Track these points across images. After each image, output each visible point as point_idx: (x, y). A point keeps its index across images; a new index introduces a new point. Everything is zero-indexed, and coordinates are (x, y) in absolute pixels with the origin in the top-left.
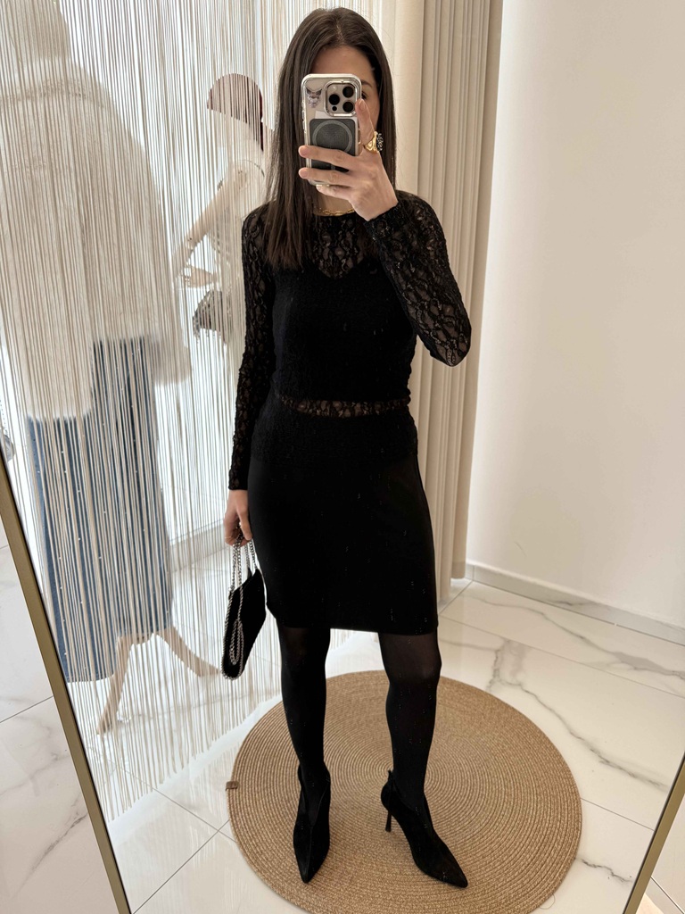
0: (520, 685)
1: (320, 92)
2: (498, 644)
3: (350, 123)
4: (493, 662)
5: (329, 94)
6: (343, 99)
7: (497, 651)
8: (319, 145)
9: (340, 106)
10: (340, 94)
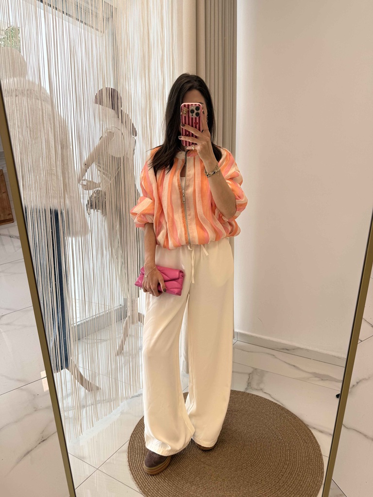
0: (261, 390)
2: (250, 370)
4: (247, 380)
6: (196, 111)
7: (249, 374)
10: (194, 109)
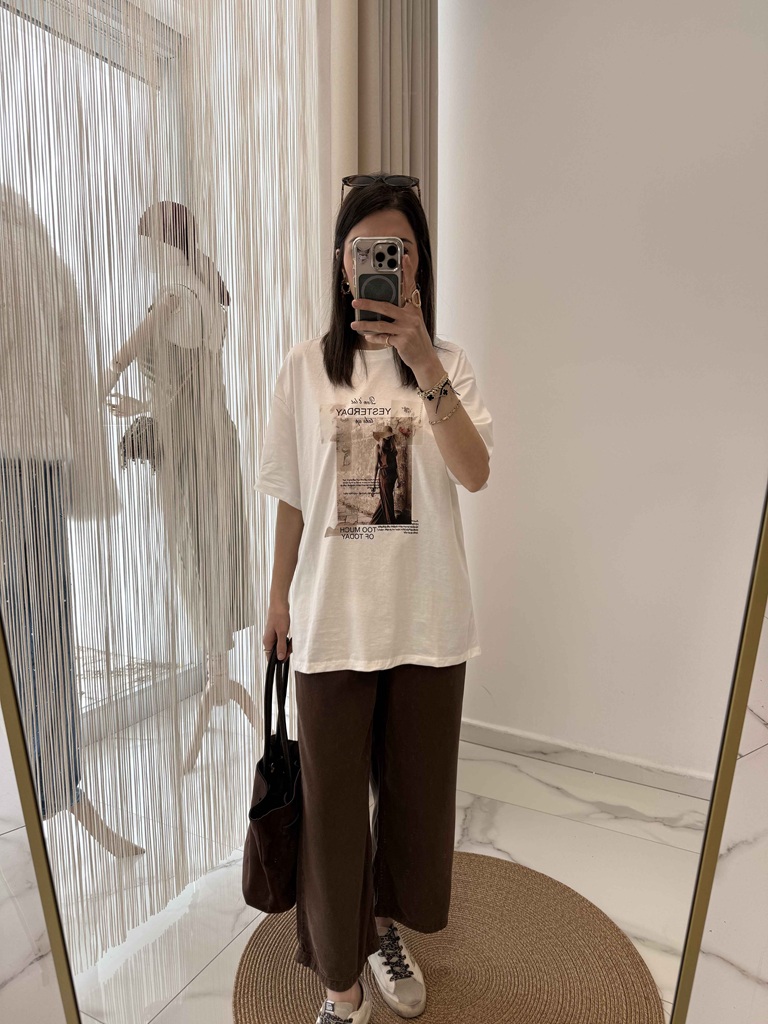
0: (491, 843)
1: (368, 251)
2: (468, 801)
3: (393, 277)
5: (376, 253)
6: (388, 257)
7: (466, 809)
8: (367, 298)
9: (385, 263)
10: (386, 252)
